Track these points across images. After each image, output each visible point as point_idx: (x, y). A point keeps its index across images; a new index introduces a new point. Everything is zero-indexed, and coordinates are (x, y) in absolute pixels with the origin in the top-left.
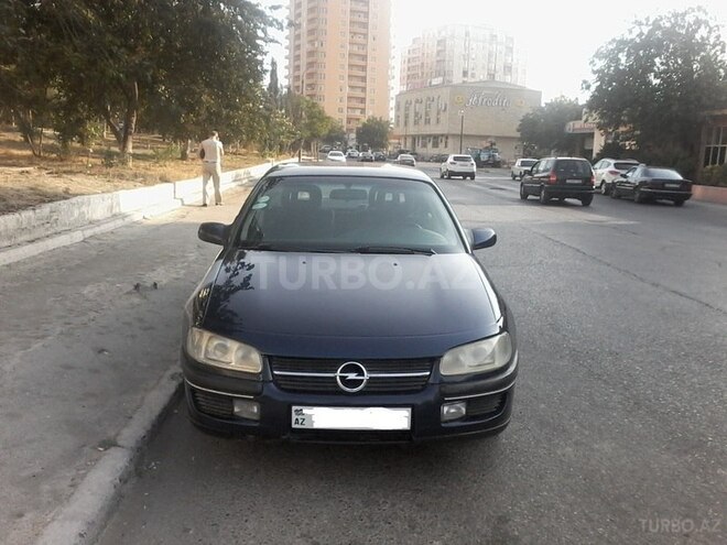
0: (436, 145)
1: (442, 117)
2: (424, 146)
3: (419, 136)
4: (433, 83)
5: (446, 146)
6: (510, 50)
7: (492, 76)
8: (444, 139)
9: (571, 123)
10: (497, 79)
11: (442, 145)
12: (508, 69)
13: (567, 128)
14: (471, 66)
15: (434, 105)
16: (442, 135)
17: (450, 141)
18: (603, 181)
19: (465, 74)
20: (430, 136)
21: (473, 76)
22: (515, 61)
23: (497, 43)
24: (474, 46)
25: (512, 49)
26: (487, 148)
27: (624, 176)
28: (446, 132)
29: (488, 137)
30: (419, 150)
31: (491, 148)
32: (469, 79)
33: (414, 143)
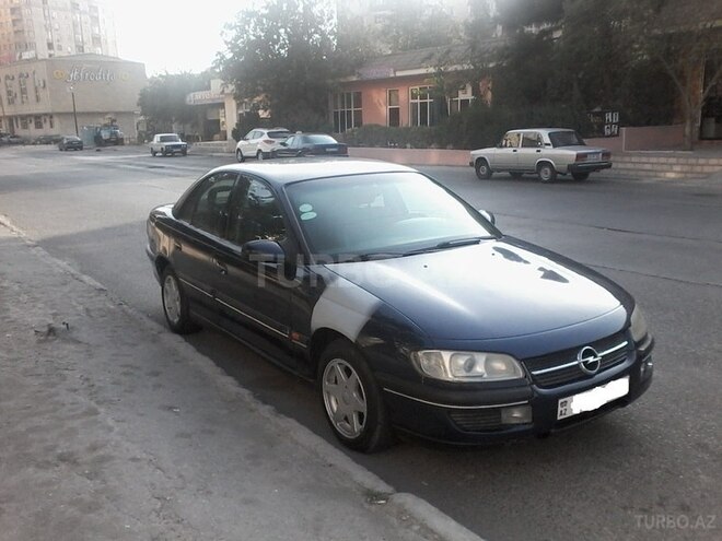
0: (39, 126)
1: (41, 94)
2: (25, 126)
3: (16, 117)
4: (24, 57)
5: (52, 127)
6: (95, 20)
7: (81, 48)
8: (48, 120)
9: (192, 95)
10: (87, 51)
11: (46, 126)
12: (97, 40)
13: (188, 99)
14: (56, 37)
15: (29, 82)
16: (46, 114)
17: (56, 121)
18: (260, 150)
19: (50, 46)
20: (30, 115)
21: (60, 48)
22: (103, 32)
23: (80, 13)
24: (54, 14)
25: (97, 18)
26: (106, 125)
27: (283, 144)
28: (50, 111)
29: (107, 113)
30: (20, 131)
31: (111, 125)
32: (56, 53)
33: (11, 125)
